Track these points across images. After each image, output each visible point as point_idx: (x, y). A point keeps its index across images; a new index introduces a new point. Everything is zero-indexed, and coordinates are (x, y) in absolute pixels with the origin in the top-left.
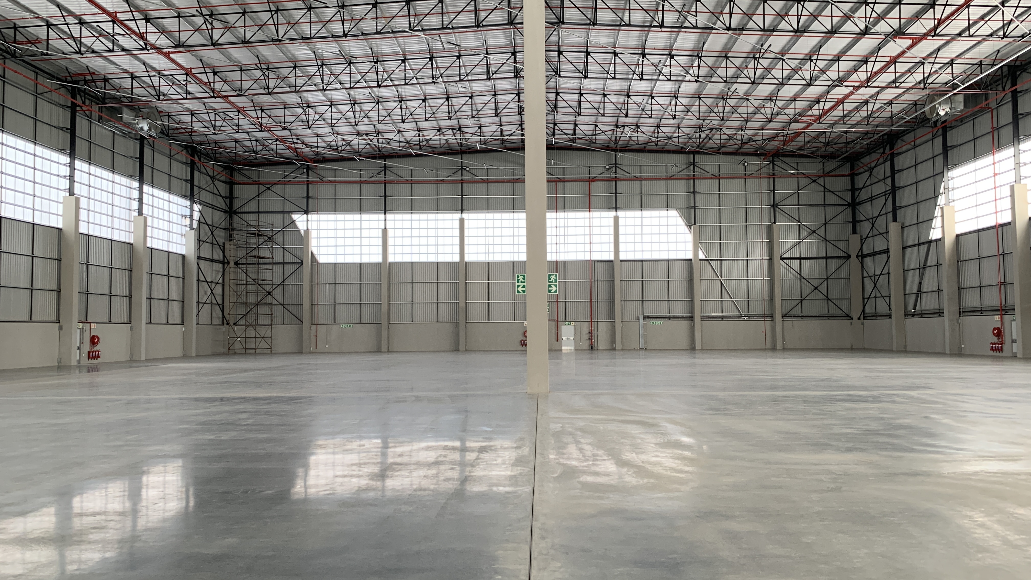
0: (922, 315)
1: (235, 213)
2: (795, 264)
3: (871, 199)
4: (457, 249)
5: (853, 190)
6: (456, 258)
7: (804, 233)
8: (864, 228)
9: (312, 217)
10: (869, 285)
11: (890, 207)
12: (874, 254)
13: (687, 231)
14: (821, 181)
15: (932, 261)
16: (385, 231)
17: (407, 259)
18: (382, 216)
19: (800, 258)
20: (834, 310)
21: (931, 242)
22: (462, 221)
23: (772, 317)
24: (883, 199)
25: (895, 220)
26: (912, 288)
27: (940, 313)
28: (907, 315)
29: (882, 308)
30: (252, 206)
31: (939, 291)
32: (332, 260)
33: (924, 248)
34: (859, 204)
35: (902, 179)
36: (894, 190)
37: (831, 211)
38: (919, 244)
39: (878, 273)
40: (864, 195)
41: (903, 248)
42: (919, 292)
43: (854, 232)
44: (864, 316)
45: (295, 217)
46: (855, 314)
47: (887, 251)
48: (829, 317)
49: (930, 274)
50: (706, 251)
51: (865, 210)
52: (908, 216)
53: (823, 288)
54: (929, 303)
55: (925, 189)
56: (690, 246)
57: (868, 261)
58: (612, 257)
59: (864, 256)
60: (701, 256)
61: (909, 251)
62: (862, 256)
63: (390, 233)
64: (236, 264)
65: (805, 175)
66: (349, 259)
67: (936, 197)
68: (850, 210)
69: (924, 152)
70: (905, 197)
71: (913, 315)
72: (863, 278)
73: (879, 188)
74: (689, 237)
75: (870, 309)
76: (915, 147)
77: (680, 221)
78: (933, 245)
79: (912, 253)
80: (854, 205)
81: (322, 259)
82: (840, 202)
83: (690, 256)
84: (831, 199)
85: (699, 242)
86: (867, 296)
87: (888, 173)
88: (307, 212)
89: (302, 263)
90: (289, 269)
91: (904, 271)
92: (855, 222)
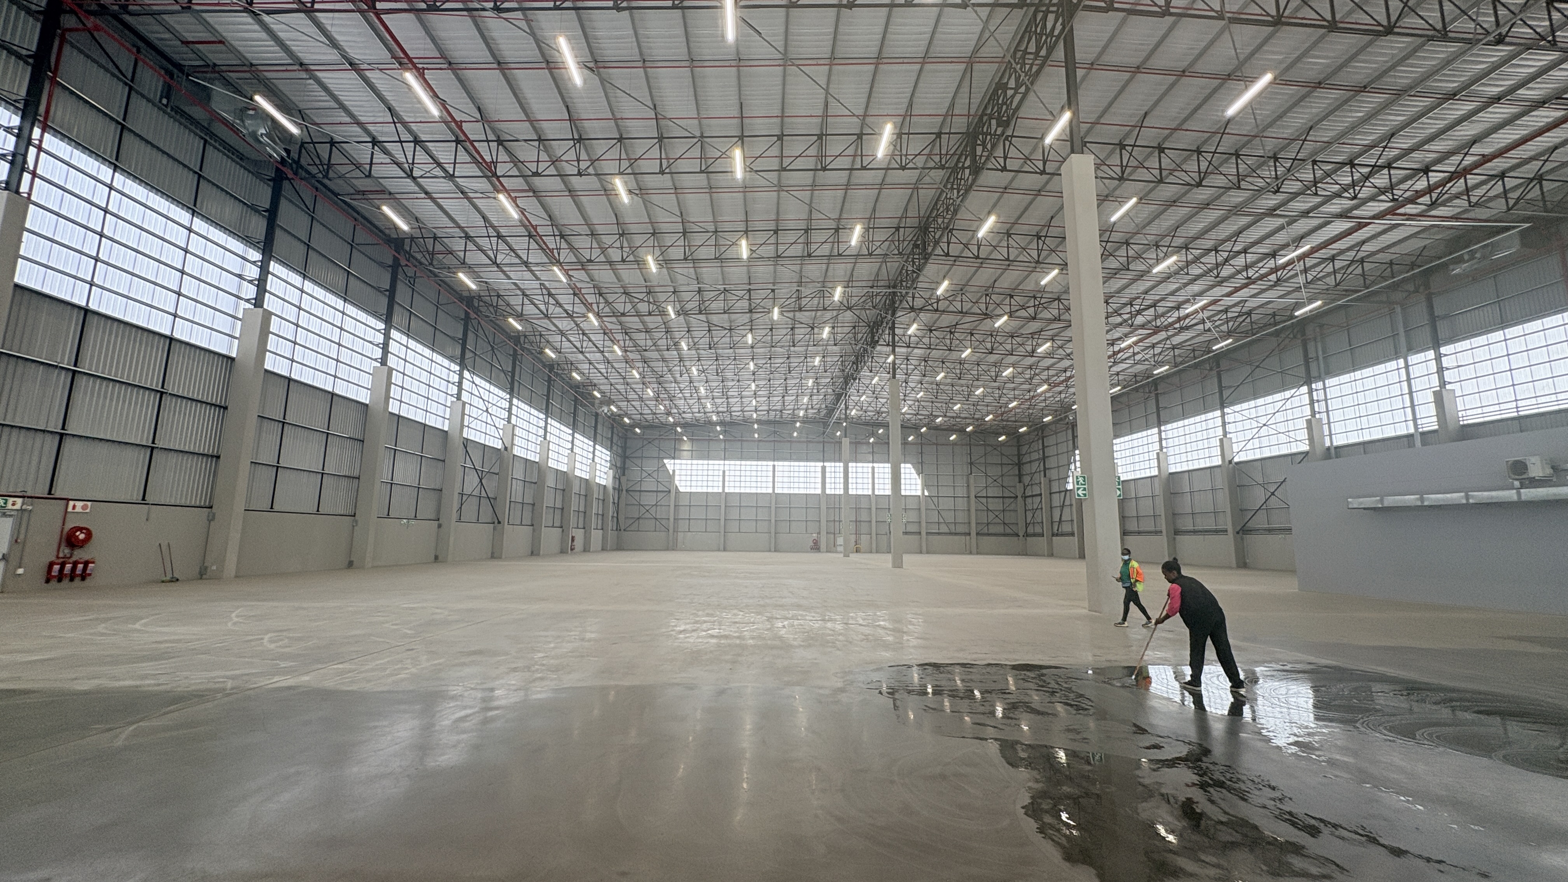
0: (1062, 535)
1: (628, 457)
2: (984, 500)
3: (1030, 462)
4: (771, 485)
5: (1019, 455)
6: (770, 491)
7: (990, 480)
8: (1026, 479)
9: (677, 461)
10: (1029, 515)
11: (1042, 468)
12: (1033, 496)
13: (917, 477)
14: (999, 449)
15: (1067, 503)
16: (724, 472)
17: (737, 490)
18: (722, 462)
19: (987, 497)
20: (1008, 531)
21: (1067, 490)
22: (774, 466)
23: (969, 534)
24: (1037, 462)
25: (1045, 476)
26: (1056, 518)
27: (1073, 534)
28: (1053, 535)
29: (1038, 530)
30: (639, 454)
31: (1072, 521)
32: (688, 490)
33: (1063, 494)
34: (1023, 464)
35: (1050, 451)
36: (1044, 458)
37: (1006, 469)
38: (1060, 492)
39: (1035, 507)
40: (1026, 459)
41: (1051, 494)
42: (1060, 521)
43: (1020, 482)
44: (1027, 535)
45: (666, 461)
46: (1021, 534)
47: (1041, 495)
48: (1005, 535)
49: (1067, 510)
50: (929, 491)
51: (1026, 469)
52: (1053, 474)
53: (1001, 516)
54: (1066, 528)
55: (1063, 460)
56: (919, 487)
57: (1029, 500)
58: (870, 493)
59: (1026, 497)
60: (926, 493)
61: (1054, 496)
62: (1025, 497)
63: (727, 473)
64: (627, 491)
65: (989, 445)
66: (699, 490)
67: (1069, 464)
68: (1017, 468)
69: (1062, 437)
70: (1051, 463)
71: (1057, 535)
72: (1026, 510)
73: (1035, 456)
74: (919, 481)
75: (1030, 530)
76: (1056, 433)
77: (913, 471)
78: (1068, 493)
79: (1056, 497)
80: (1020, 465)
81: (682, 489)
82: (1010, 462)
83: (919, 493)
84: (1005, 461)
85: (926, 485)
86: (1028, 522)
87: (1041, 447)
88: (674, 458)
89: (670, 491)
90: (661, 495)
91: (1051, 508)
92: (1020, 476)
